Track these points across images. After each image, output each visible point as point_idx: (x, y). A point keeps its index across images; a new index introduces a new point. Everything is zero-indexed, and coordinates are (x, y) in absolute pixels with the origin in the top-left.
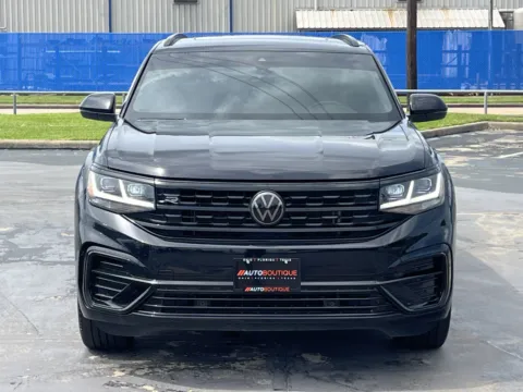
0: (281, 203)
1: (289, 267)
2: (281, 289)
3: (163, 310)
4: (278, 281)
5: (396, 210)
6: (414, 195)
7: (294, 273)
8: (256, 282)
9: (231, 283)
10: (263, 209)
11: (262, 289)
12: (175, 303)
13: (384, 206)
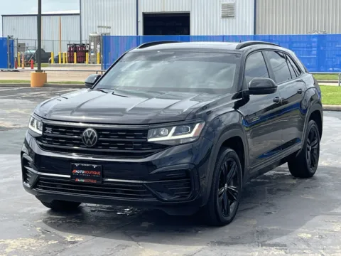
0: (96, 135)
1: (96, 170)
2: (92, 181)
3: (44, 188)
4: (91, 177)
5: (161, 143)
6: (174, 135)
7: (99, 173)
8: (80, 176)
9: (69, 176)
10: (87, 138)
11: (83, 181)
12: (49, 185)
13: (149, 140)
